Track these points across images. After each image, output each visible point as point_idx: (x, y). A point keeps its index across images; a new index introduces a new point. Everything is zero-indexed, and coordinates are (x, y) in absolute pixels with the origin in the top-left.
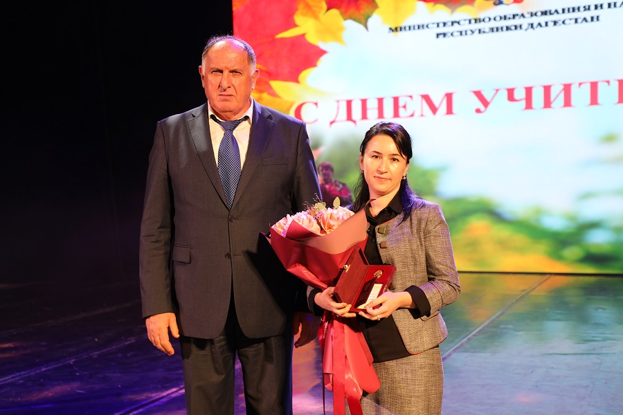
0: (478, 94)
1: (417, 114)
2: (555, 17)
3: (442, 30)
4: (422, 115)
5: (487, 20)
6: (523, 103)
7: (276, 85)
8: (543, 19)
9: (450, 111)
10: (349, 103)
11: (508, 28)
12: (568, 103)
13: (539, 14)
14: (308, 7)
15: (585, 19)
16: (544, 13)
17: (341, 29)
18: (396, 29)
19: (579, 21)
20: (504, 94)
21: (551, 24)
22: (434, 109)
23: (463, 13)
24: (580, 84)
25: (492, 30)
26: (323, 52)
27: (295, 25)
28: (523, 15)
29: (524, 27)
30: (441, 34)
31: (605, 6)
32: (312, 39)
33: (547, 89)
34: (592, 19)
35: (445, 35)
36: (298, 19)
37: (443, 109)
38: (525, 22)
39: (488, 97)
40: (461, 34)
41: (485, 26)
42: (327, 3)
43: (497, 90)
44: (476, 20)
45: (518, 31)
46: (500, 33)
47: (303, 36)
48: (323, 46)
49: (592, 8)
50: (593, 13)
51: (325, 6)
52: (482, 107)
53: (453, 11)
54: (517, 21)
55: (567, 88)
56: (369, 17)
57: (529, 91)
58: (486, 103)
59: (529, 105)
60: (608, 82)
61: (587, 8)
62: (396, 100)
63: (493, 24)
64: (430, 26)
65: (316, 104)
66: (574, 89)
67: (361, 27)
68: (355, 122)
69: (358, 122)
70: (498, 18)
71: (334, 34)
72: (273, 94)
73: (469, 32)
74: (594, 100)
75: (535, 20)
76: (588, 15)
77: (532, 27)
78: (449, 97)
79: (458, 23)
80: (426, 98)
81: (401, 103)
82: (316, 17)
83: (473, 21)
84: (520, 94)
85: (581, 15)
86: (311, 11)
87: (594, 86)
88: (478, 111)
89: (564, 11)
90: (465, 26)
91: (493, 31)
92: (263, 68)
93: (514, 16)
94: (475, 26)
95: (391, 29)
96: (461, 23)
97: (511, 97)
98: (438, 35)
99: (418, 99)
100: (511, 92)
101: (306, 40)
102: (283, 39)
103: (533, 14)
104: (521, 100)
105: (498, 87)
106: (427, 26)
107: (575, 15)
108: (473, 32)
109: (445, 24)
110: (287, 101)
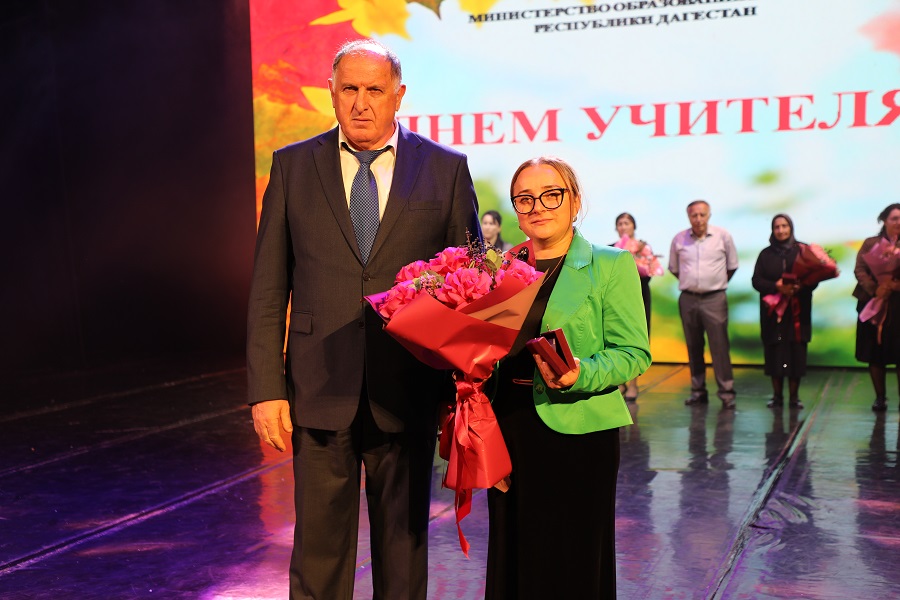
0: (592, 113)
1: (508, 138)
2: (697, 8)
3: (543, 20)
4: (514, 141)
5: (604, 8)
6: (652, 127)
7: (311, 92)
8: (680, 10)
9: (552, 135)
10: (414, 122)
11: (633, 21)
12: (712, 128)
13: (675, 2)
15: (737, 12)
16: (682, 2)
17: (403, 15)
18: (480, 17)
19: (729, 13)
20: (626, 114)
21: (691, 17)
22: (531, 133)
24: (729, 102)
25: (611, 22)
27: (338, 8)
28: (653, 4)
29: (656, 19)
30: (542, 26)
32: (362, 28)
33: (685, 108)
34: (746, 11)
35: (547, 28)
37: (543, 133)
38: (656, 13)
39: (605, 116)
40: (569, 28)
41: (602, 17)
43: (618, 108)
44: (589, 8)
45: (647, 26)
46: (622, 28)
47: (349, 23)
50: (748, 4)
52: (597, 133)
54: (646, 12)
55: (711, 107)
57: (660, 109)
58: (602, 126)
59: (660, 131)
60: (766, 100)
62: (479, 118)
63: (613, 15)
64: (526, 15)
66: (721, 107)
67: (429, 13)
70: (620, 7)
71: (394, 22)
72: (307, 106)
73: (580, 25)
74: (747, 126)
75: (670, 11)
76: (740, 6)
77: (666, 20)
78: (552, 115)
79: (566, 11)
80: (521, 117)
81: (486, 124)
83: (585, 10)
84: (648, 114)
85: (731, 5)
87: (747, 105)
88: (591, 136)
90: (575, 17)
91: (612, 25)
92: (292, 68)
93: (641, 5)
94: (588, 17)
95: (472, 17)
96: (570, 11)
97: (636, 118)
98: (537, 28)
99: (509, 118)
100: (636, 111)
101: (353, 29)
102: (321, 27)
103: (667, 3)
104: (649, 122)
105: (618, 104)
106: (523, 15)
107: (724, 6)
108: (585, 25)
109: (547, 13)
110: (325, 116)
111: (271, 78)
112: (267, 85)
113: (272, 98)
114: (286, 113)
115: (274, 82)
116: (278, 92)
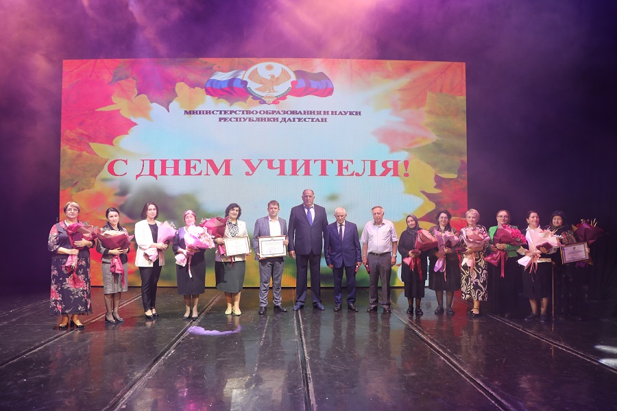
0: (248, 162)
1: (204, 172)
2: (300, 116)
3: (223, 116)
4: (207, 174)
5: (255, 112)
6: (278, 171)
7: (94, 146)
8: (292, 116)
9: (227, 173)
10: (152, 163)
11: (269, 120)
12: (307, 173)
13: (289, 113)
14: (123, 90)
15: (318, 120)
16: (293, 113)
17: (149, 108)
18: (190, 112)
19: (315, 120)
20: (265, 164)
21: (297, 120)
22: (216, 171)
23: (238, 106)
24: (315, 161)
25: (258, 119)
26: (135, 124)
27: (112, 103)
28: (279, 113)
29: (280, 120)
30: (223, 119)
31: (330, 113)
32: (125, 113)
33: (294, 162)
34: (322, 119)
35: (225, 119)
36: (114, 99)
37: (223, 171)
38: (280, 117)
39: (255, 164)
40: (237, 120)
41: (254, 116)
42: (137, 89)
43: (261, 161)
44: (247, 111)
45: (276, 123)
46: (263, 123)
47: (118, 111)
48: (133, 120)
49: (322, 113)
50: (323, 116)
51: (136, 92)
52: (251, 173)
53: (231, 105)
54: (275, 116)
55: (307, 163)
56: (171, 102)
57: (282, 162)
58: (253, 169)
59: (282, 173)
60: (332, 161)
61: (319, 113)
62: (188, 162)
63: (259, 116)
64: (215, 112)
65: (126, 162)
66: (311, 163)
67: (164, 109)
68: (156, 176)
69: (158, 177)
70: (262, 112)
71: (144, 112)
72: (92, 152)
73: (242, 120)
74: (324, 173)
75: (287, 116)
76: (320, 117)
77: (285, 121)
78: (227, 163)
79: (235, 112)
80: (211, 162)
81: (192, 165)
82: (129, 98)
83: (245, 112)
84: (276, 164)
85: (316, 116)
86: (125, 94)
87: (324, 163)
88: (247, 174)
89: (305, 112)
90: (240, 115)
91: (259, 121)
92: (85, 133)
93: (273, 112)
94: (246, 116)
95: (186, 112)
96: (237, 112)
97: (270, 166)
98: (220, 119)
99: (204, 163)
100: (270, 163)
101: (120, 114)
102: (101, 112)
103: (285, 113)
104: (277, 168)
105: (262, 159)
106: (213, 112)
107: (312, 116)
108: (245, 120)
109: (225, 112)
110: (102, 158)
111: (72, 138)
112: (68, 140)
113: (72, 148)
114: (80, 156)
115: (73, 139)
116: (75, 145)
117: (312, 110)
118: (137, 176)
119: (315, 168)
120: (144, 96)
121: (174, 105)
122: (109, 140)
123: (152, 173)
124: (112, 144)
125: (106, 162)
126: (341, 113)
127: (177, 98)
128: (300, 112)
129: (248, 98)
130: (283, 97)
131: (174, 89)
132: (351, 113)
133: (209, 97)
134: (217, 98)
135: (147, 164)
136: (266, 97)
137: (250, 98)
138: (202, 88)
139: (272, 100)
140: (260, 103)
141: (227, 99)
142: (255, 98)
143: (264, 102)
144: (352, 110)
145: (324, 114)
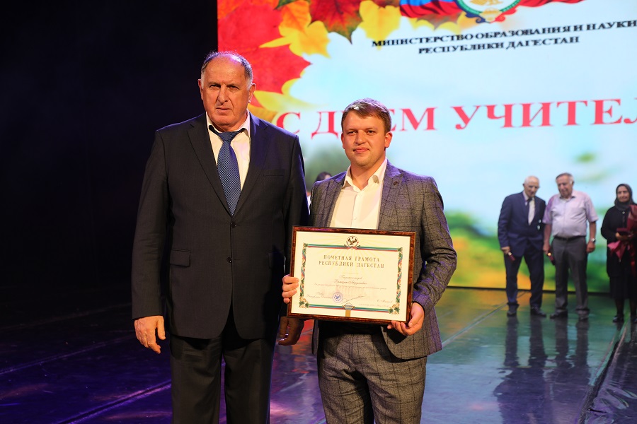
0: (459, 110)
1: (399, 127)
2: (536, 37)
3: (425, 45)
4: (403, 130)
5: (469, 37)
6: (503, 121)
7: (260, 95)
8: (524, 39)
9: (430, 126)
10: (331, 115)
11: (490, 46)
12: (546, 122)
13: (520, 33)
14: (293, 18)
15: (564, 40)
16: (525, 32)
17: (325, 41)
18: (380, 43)
19: (559, 41)
20: (484, 111)
21: (531, 44)
22: (415, 124)
23: (446, 29)
24: (559, 104)
25: (474, 47)
26: (307, 64)
27: (279, 36)
28: (504, 34)
29: (506, 45)
30: (424, 49)
31: (585, 28)
32: (296, 50)
33: (526, 108)
34: (572, 40)
35: (427, 50)
36: (283, 29)
37: (424, 124)
38: (506, 41)
39: (468, 113)
40: (444, 50)
41: (467, 43)
42: (311, 15)
43: (478, 107)
44: (458, 37)
45: (500, 49)
46: (482, 51)
47: (287, 46)
48: (307, 58)
49: (572, 29)
50: (572, 34)
51: (309, 18)
52: (463, 124)
53: (436, 28)
54: (499, 40)
55: (546, 108)
56: (353, 30)
57: (508, 108)
58: (466, 120)
59: (508, 123)
60: (586, 102)
61: (567, 29)
63: (475, 41)
64: (413, 41)
65: (298, 115)
66: (553, 109)
67: (345, 40)
68: (336, 134)
70: (480, 36)
71: (319, 46)
72: (256, 104)
73: (451, 49)
74: (572, 120)
75: (516, 39)
76: (567, 35)
77: (513, 46)
78: (430, 112)
79: (441, 39)
80: (408, 112)
82: (300, 28)
83: (455, 38)
84: (499, 111)
85: (561, 35)
86: (296, 23)
87: (572, 106)
88: (458, 127)
89: (544, 31)
90: (447, 43)
91: (474, 48)
93: (496, 34)
94: (457, 43)
95: (374, 43)
96: (444, 39)
97: (491, 114)
98: (421, 51)
99: (399, 113)
100: (491, 110)
101: (289, 50)
102: (267, 49)
103: (514, 33)
104: (500, 117)
105: (478, 104)
106: (410, 41)
107: (556, 35)
108: (455, 49)
109: (428, 40)
110: (269, 112)
117: (556, 26)
118: (313, 134)
119: (559, 115)
120: (319, 24)
121: (359, 33)
122: (277, 87)
123: (331, 129)
124: (280, 91)
125: (274, 116)
126: (602, 26)
127: (362, 24)
128: (537, 31)
129: (458, 16)
130: (511, 10)
131: (358, 12)
132: (620, 25)
133: (405, 19)
134: (415, 19)
135: (326, 118)
136: (487, 12)
137: (463, 15)
138: (395, 6)
139: (494, 16)
140: (477, 22)
141: (430, 20)
142: (470, 15)
143: (483, 20)
144: (621, 20)
145: (576, 28)
